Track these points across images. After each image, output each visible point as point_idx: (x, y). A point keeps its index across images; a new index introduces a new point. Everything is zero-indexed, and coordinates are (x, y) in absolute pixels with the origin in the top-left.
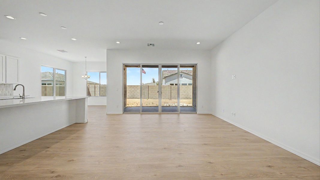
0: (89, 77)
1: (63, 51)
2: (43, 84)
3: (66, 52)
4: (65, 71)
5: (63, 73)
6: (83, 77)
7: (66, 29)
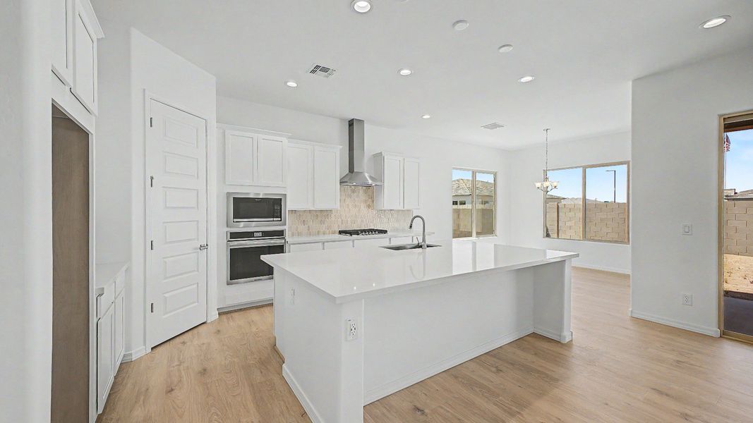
0: (555, 184)
1: (494, 126)
2: (455, 203)
3: (499, 126)
4: (495, 175)
5: (490, 179)
6: (538, 185)
7: (511, 48)
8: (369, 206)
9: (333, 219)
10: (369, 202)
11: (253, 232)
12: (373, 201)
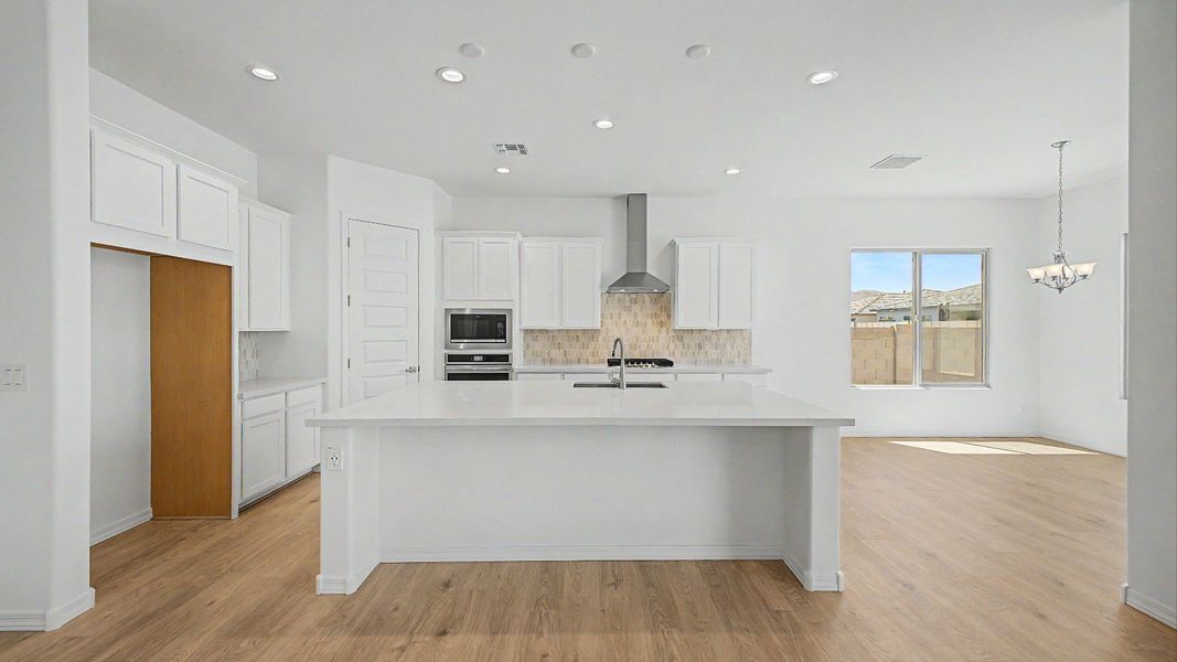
3: (912, 160)
8: (662, 324)
9: (601, 342)
10: (663, 317)
11: (473, 356)
12: (669, 316)
